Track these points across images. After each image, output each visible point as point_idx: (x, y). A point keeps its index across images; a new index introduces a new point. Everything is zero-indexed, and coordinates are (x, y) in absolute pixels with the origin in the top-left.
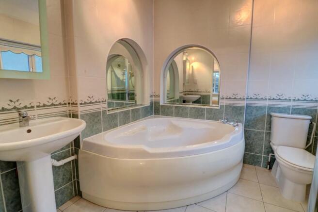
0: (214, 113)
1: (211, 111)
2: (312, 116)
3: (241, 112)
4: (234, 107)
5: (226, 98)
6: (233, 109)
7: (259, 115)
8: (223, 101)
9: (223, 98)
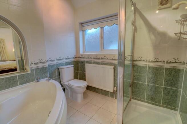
0: (27, 77)
1: (24, 77)
2: (73, 64)
3: (46, 70)
4: (41, 68)
5: (34, 63)
6: (41, 71)
7: (53, 70)
8: (32, 66)
9: (32, 64)
